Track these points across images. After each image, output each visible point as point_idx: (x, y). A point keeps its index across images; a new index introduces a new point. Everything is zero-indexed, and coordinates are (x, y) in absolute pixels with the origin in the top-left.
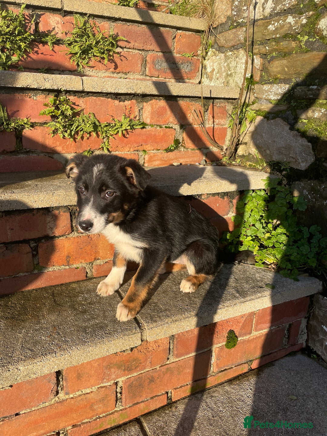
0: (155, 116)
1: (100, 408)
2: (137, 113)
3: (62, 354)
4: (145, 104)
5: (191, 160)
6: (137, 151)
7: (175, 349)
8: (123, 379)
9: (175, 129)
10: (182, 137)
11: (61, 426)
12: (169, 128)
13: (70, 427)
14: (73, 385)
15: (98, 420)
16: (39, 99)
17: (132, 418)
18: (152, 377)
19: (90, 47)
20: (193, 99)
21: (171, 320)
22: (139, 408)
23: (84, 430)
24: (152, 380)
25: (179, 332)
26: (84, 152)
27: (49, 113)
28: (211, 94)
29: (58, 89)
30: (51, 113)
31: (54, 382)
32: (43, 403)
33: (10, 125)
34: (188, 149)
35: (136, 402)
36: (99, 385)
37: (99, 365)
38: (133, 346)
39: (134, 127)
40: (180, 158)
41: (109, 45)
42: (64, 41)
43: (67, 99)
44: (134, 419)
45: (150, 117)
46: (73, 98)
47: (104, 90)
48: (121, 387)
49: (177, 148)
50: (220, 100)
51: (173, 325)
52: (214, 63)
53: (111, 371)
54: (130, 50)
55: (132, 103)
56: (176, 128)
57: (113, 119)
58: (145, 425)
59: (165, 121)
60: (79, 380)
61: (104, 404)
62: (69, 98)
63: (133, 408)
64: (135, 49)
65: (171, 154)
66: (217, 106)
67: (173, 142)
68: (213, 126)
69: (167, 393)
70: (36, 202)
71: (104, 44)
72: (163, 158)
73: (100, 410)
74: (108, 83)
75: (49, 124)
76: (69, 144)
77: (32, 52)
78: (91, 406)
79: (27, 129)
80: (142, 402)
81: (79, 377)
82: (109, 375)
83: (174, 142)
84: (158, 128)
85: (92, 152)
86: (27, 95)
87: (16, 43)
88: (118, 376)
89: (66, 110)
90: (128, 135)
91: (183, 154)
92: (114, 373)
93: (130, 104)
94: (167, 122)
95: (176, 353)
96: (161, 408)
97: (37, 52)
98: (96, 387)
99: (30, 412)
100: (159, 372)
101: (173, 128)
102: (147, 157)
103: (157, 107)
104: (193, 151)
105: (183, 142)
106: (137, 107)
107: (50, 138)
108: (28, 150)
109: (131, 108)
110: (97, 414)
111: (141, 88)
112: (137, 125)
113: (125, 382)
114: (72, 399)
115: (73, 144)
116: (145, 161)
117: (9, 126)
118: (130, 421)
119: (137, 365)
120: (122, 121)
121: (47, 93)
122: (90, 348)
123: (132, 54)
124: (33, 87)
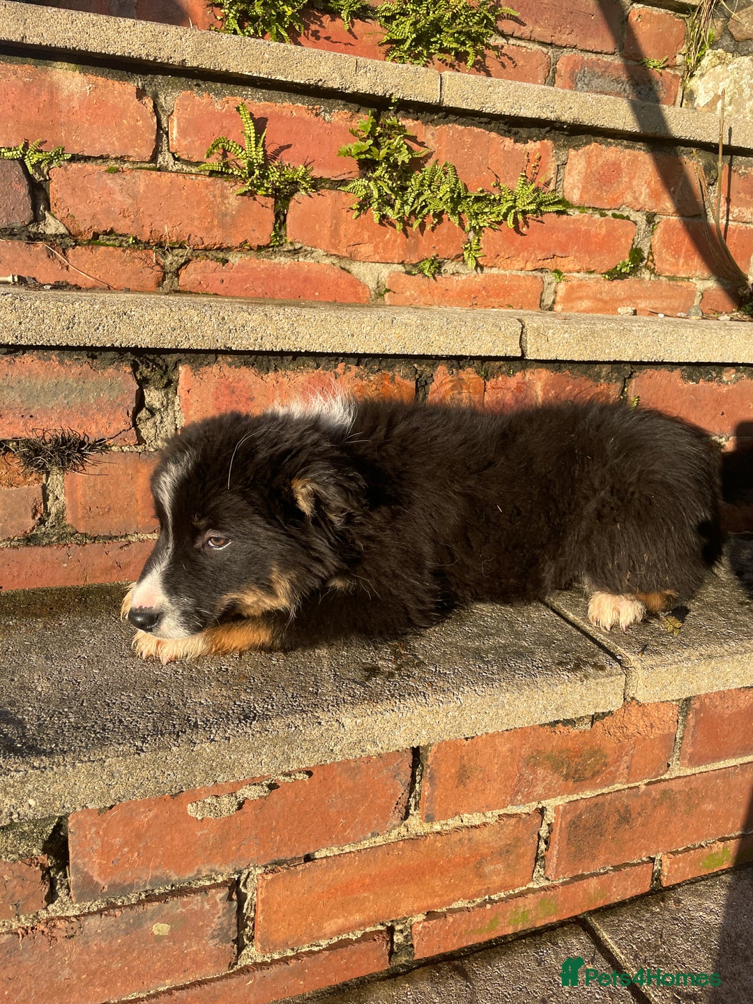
0: (592, 185)
1: (497, 873)
2: (551, 174)
3: (441, 699)
4: (572, 152)
5: (665, 304)
6: (541, 270)
7: (688, 740)
8: (560, 801)
9: (635, 223)
10: (649, 245)
11: (403, 911)
12: (622, 217)
13: (421, 917)
14: (446, 796)
15: (489, 906)
16: (337, 119)
17: (566, 915)
18: (627, 810)
19: (436, 27)
20: (686, 149)
21: (697, 653)
22: (585, 890)
23: (452, 929)
24: (625, 818)
25: (715, 689)
26: (420, 262)
27: (358, 154)
28: (730, 138)
29: (385, 95)
30: (362, 153)
31: (407, 780)
32: (374, 835)
33: (267, 179)
34: (661, 278)
35: (580, 872)
36: (503, 807)
37: (511, 751)
38: (603, 707)
39: (542, 208)
40: (640, 297)
41: (478, 23)
42: (378, 12)
43: (400, 123)
44: (572, 918)
45: (580, 186)
46: (412, 124)
47: (487, 106)
48: (549, 825)
49: (635, 270)
50: (747, 159)
51: (704, 668)
52: (717, 80)
53: (535, 773)
54: (522, 43)
55: (544, 146)
56: (638, 219)
57: (498, 184)
58: (605, 935)
59: (615, 200)
60: (462, 786)
61: (508, 865)
62: (404, 123)
63: (572, 888)
64: (534, 41)
65: (620, 285)
66: (740, 172)
67: (627, 254)
68: (725, 222)
69: (653, 860)
70: (353, 335)
71: (467, 23)
72: (601, 293)
73: (497, 880)
74: (497, 90)
75: (351, 185)
76: (390, 239)
77: (304, 34)
78: (477, 863)
79: (304, 193)
80: (593, 875)
81: (463, 776)
82: (531, 784)
83: (630, 254)
84: (597, 216)
85: (439, 263)
86: (311, 107)
87: (275, 7)
88: (549, 790)
89: (398, 150)
90: (524, 229)
91: (647, 288)
92: (543, 780)
93: (539, 150)
94: (620, 201)
95: (690, 751)
96: (637, 899)
97: (315, 34)
98: (497, 812)
99: (339, 855)
100: (644, 798)
101: (632, 218)
102: (562, 288)
103: (600, 163)
104: (671, 283)
105: (651, 258)
106: (554, 159)
107: (349, 219)
108: (298, 246)
109: (540, 159)
110: (488, 891)
111: (571, 108)
112: (550, 204)
113: (561, 812)
114: (439, 837)
115: (401, 238)
116: (558, 299)
117: (265, 181)
118: (562, 924)
119: (597, 768)
120: (517, 189)
121: (356, 106)
122: (508, 695)
123: (527, 52)
124: (330, 84)
